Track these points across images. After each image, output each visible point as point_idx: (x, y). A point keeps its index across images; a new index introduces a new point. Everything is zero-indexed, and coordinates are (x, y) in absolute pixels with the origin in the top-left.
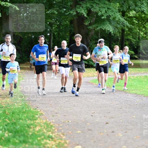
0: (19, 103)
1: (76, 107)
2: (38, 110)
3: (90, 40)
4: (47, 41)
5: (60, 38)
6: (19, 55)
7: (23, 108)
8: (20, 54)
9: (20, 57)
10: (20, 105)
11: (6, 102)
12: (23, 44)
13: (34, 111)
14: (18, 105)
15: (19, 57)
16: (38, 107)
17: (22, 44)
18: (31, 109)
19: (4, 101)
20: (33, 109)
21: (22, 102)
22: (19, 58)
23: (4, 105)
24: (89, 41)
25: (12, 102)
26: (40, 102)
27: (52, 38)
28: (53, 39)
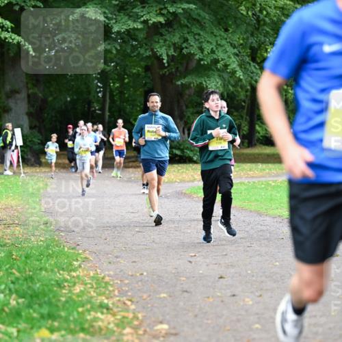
0: (40, 236)
1: (156, 243)
2: (78, 251)
3: (187, 107)
4: (97, 108)
5: (123, 102)
6: (40, 137)
7: (48, 247)
8: (42, 134)
9: (41, 141)
10: (41, 241)
11: (13, 234)
12: (48, 114)
13: (69, 252)
14: (37, 241)
15: (39, 141)
16: (78, 245)
17: (46, 115)
18: (64, 249)
19: (8, 231)
20: (68, 249)
21: (45, 235)
22: (39, 144)
23: (9, 239)
24: (184, 107)
25: (26, 234)
26: (84, 234)
27: (108, 101)
28: (110, 103)
